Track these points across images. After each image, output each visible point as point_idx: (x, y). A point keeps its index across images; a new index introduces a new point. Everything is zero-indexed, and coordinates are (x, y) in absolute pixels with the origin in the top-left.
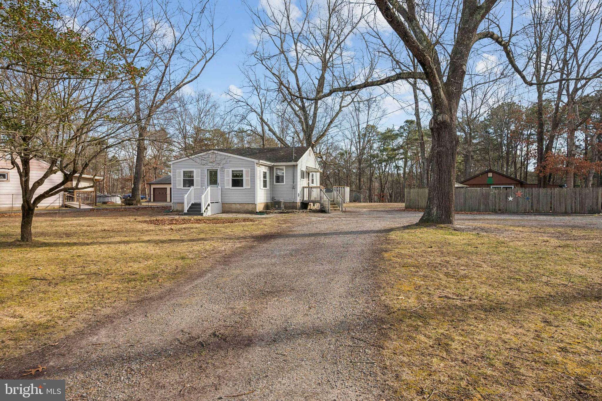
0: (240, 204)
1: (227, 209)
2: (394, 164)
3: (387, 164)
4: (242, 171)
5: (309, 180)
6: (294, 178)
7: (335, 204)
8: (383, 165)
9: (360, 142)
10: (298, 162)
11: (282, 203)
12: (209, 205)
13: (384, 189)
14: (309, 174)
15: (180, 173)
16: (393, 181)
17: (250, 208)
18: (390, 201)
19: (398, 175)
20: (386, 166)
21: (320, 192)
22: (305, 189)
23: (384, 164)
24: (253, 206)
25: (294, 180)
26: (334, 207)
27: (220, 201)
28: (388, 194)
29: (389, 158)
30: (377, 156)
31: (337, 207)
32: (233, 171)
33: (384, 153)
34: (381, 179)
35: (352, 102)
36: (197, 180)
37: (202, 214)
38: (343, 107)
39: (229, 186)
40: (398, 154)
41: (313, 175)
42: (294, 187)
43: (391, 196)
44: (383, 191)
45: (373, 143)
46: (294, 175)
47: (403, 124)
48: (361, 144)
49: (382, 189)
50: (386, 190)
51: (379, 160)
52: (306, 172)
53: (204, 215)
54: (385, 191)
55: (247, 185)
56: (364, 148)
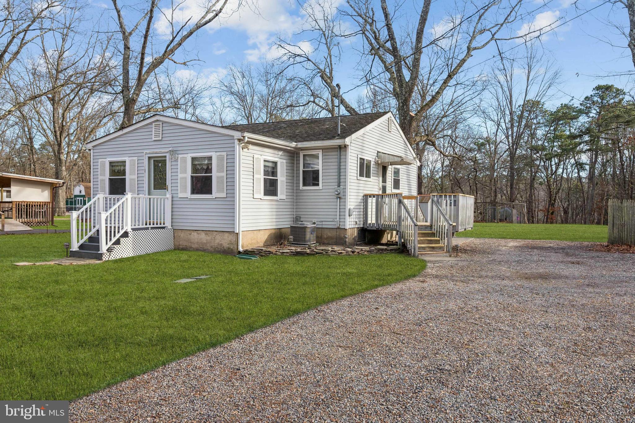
0: (207, 232)
1: (183, 244)
2: (572, 161)
3: (560, 161)
4: (210, 158)
5: (384, 181)
6: (339, 176)
7: (433, 235)
8: (553, 163)
9: (512, 126)
10: (347, 140)
11: (308, 232)
12: (126, 235)
13: (555, 201)
14: (385, 169)
15: (103, 165)
16: (570, 189)
17: (225, 241)
18: (565, 221)
19: (580, 178)
20: (558, 165)
21: (399, 207)
22: (370, 200)
23: (555, 161)
24: (232, 238)
25: (339, 179)
26: (430, 242)
27: (168, 224)
28: (562, 209)
29: (563, 150)
30: (543, 148)
31: (437, 242)
32: (193, 159)
33: (555, 144)
34: (549, 186)
35: (492, 39)
36: (131, 180)
37: (99, 257)
38: (475, 49)
39: (186, 192)
40: (580, 144)
41: (397, 172)
42: (340, 196)
43: (566, 212)
44: (553, 205)
45: (536, 129)
46: (339, 169)
47: (590, 93)
48: (515, 129)
49: (551, 202)
50: (558, 203)
51: (546, 155)
52: (377, 163)
53: (105, 258)
54: (556, 204)
55: (220, 190)
56: (519, 137)
